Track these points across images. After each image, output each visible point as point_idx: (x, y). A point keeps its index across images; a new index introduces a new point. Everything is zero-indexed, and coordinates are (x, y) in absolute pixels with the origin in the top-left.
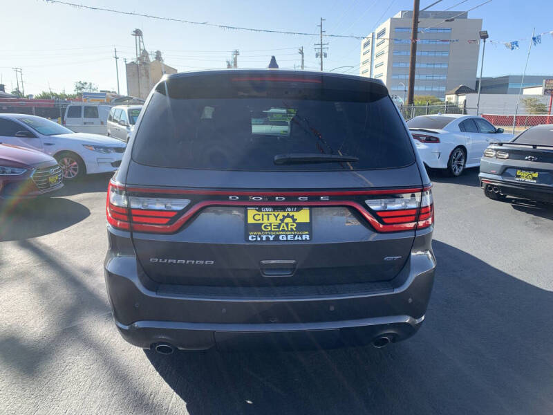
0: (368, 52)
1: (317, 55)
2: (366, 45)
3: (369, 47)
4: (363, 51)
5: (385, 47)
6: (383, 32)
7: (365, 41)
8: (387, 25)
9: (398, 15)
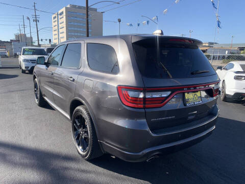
0: (56, 21)
1: (34, 20)
2: (54, 18)
3: (56, 19)
4: (53, 21)
5: (64, 19)
6: (62, 13)
7: (54, 16)
8: (64, 10)
9: (69, 6)
